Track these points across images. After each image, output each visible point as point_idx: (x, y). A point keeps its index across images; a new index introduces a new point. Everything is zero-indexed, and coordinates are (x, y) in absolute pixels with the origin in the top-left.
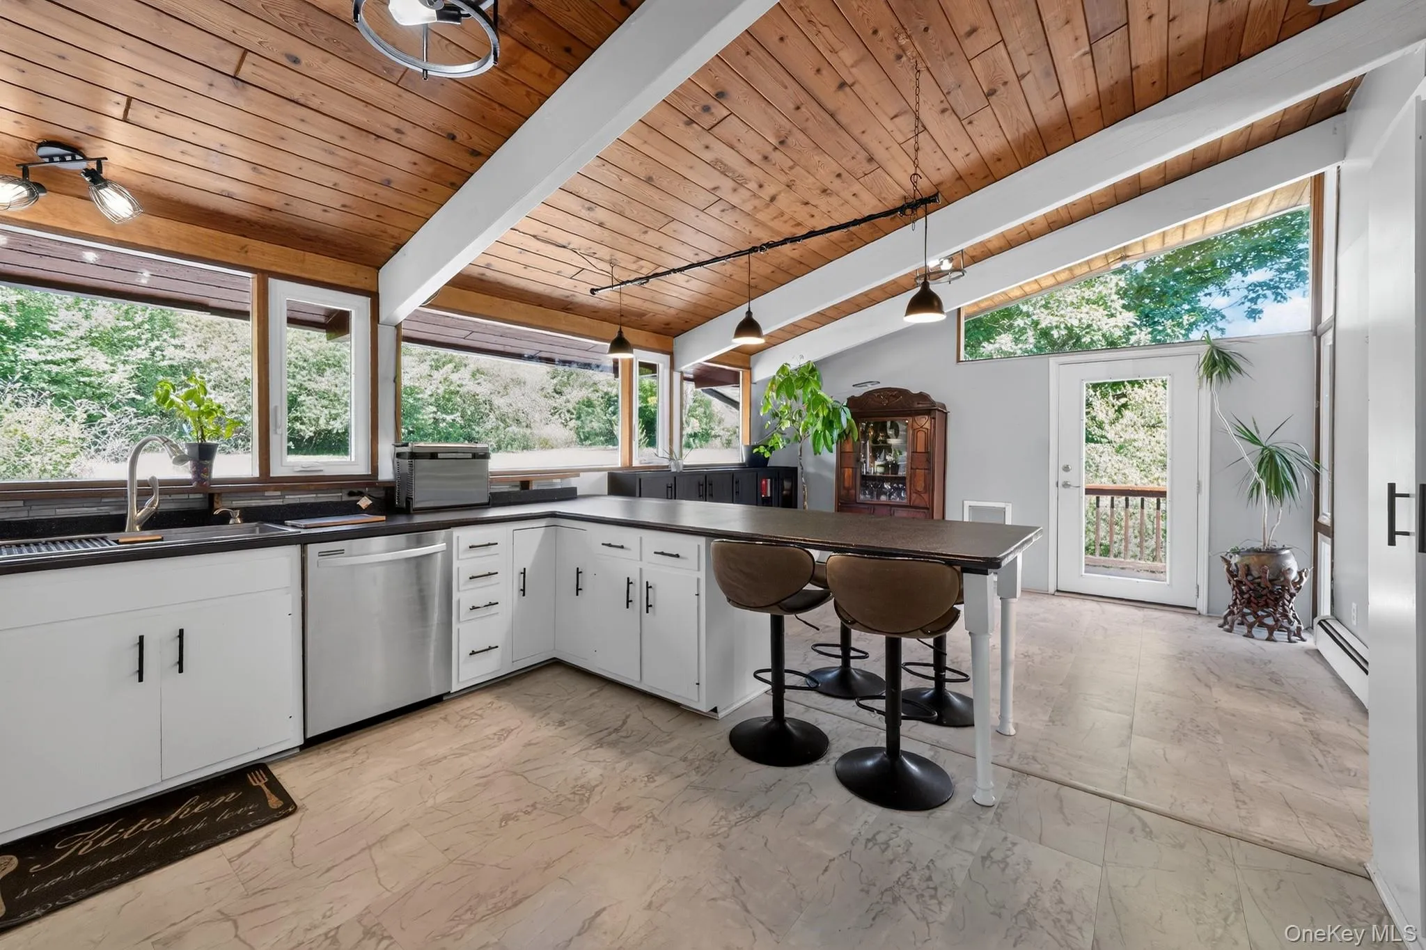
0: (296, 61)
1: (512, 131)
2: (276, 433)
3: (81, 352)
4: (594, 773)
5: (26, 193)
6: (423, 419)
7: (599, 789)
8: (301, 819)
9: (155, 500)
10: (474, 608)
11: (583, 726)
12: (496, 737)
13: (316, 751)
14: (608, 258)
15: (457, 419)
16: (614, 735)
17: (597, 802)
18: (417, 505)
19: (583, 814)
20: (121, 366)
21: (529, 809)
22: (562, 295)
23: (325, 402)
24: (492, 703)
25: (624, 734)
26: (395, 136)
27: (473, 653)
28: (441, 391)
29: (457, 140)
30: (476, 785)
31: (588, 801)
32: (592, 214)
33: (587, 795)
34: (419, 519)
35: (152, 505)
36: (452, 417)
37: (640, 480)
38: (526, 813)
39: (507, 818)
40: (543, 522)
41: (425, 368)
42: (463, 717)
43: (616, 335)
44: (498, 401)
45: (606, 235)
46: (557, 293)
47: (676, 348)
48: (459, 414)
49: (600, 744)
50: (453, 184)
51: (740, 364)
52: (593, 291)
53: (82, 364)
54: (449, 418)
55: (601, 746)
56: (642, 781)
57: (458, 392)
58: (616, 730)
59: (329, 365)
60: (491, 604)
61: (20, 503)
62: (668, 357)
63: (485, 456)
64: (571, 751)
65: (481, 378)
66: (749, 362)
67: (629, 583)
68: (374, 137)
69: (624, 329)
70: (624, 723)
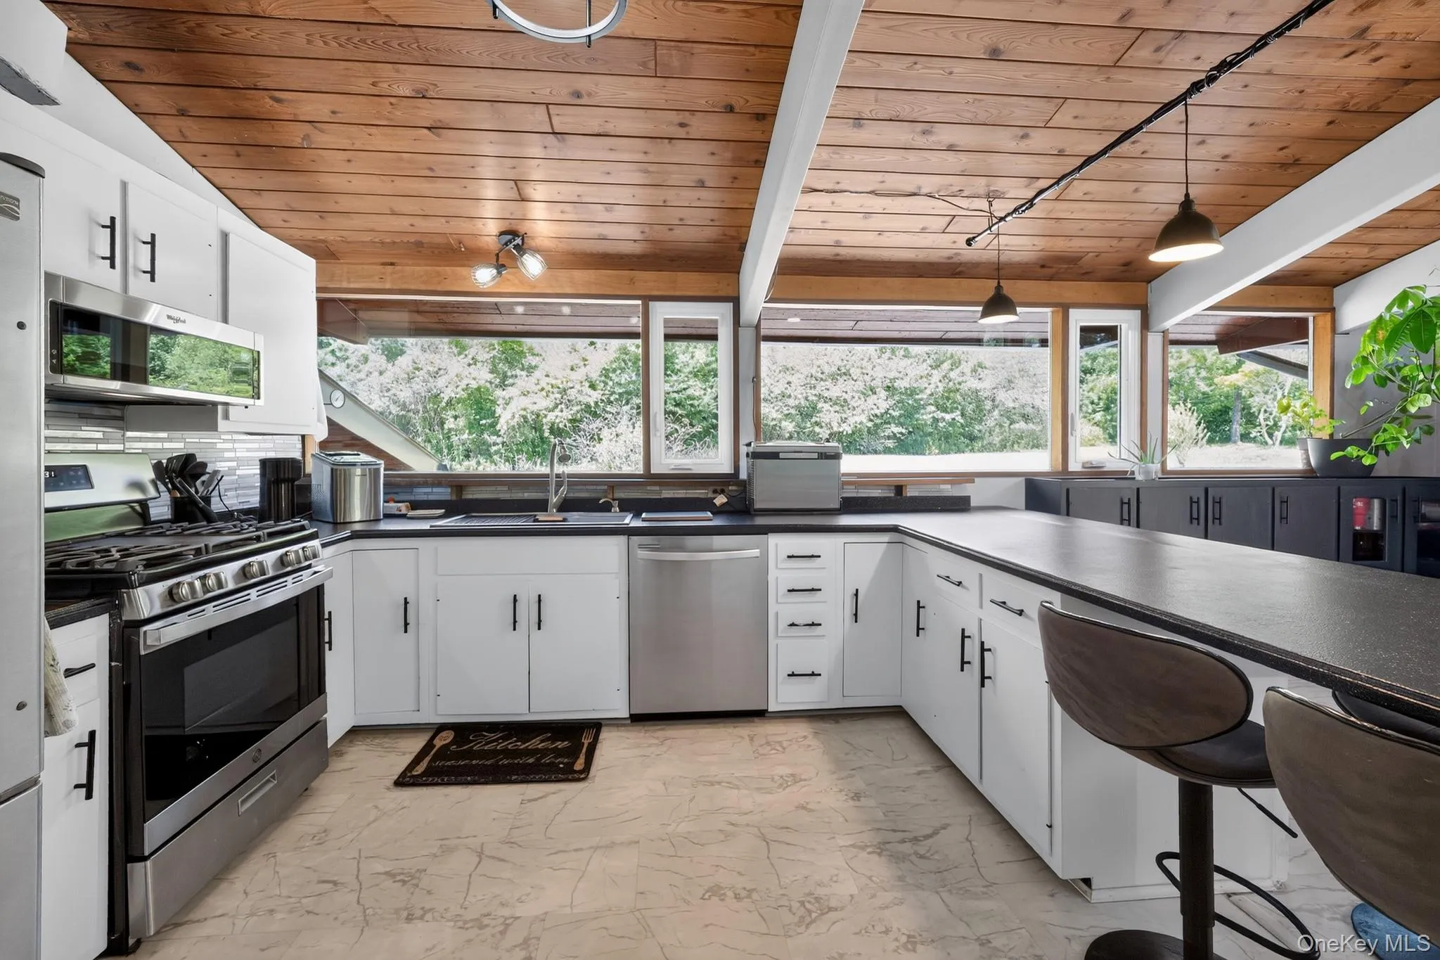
0: (578, 95)
1: (783, 72)
2: (655, 435)
3: (690, 383)
4: (847, 887)
5: (495, 271)
6: (924, 420)
7: (832, 915)
8: (582, 790)
9: (564, 489)
10: (793, 625)
11: (880, 815)
12: (781, 781)
13: (641, 728)
14: (982, 191)
15: (957, 419)
16: (908, 845)
17: (817, 934)
18: (758, 506)
19: (789, 940)
20: (709, 390)
21: (744, 894)
22: (941, 257)
23: (837, 408)
24: (805, 737)
25: (922, 851)
26: (681, 133)
27: (793, 675)
28: (941, 389)
29: (737, 110)
30: (721, 831)
31: (808, 926)
32: (932, 138)
33: (814, 915)
34: (760, 521)
35: (562, 494)
36: (953, 415)
37: (1068, 490)
38: (737, 897)
39: (716, 891)
40: (885, 537)
41: (924, 369)
42: (768, 743)
43: (991, 293)
44: (1001, 396)
45: (965, 160)
46: (934, 256)
47: (1152, 299)
48: (959, 413)
49: (881, 849)
50: (757, 161)
51: (1309, 305)
52: (969, 242)
53: (689, 392)
54: (948, 417)
55: (880, 854)
56: (896, 940)
57: (958, 390)
58: (915, 840)
59: (840, 375)
60: (813, 624)
61: (506, 488)
62: (1138, 313)
63: (837, 457)
64: (842, 841)
65: (983, 373)
66: (1331, 298)
67: (964, 637)
68: (667, 141)
69: (1003, 283)
70: (935, 833)
